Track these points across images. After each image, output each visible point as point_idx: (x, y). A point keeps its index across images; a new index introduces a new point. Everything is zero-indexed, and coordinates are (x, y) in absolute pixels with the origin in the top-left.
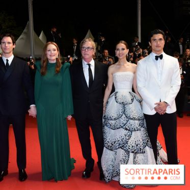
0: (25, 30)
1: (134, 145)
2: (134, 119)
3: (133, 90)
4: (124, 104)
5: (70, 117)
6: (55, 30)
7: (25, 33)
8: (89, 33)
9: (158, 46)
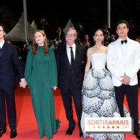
0: (20, 20)
1: (105, 110)
2: (106, 90)
3: (106, 68)
4: (98, 78)
5: (55, 88)
6: (44, 20)
7: (21, 22)
8: (70, 22)
9: (122, 33)
